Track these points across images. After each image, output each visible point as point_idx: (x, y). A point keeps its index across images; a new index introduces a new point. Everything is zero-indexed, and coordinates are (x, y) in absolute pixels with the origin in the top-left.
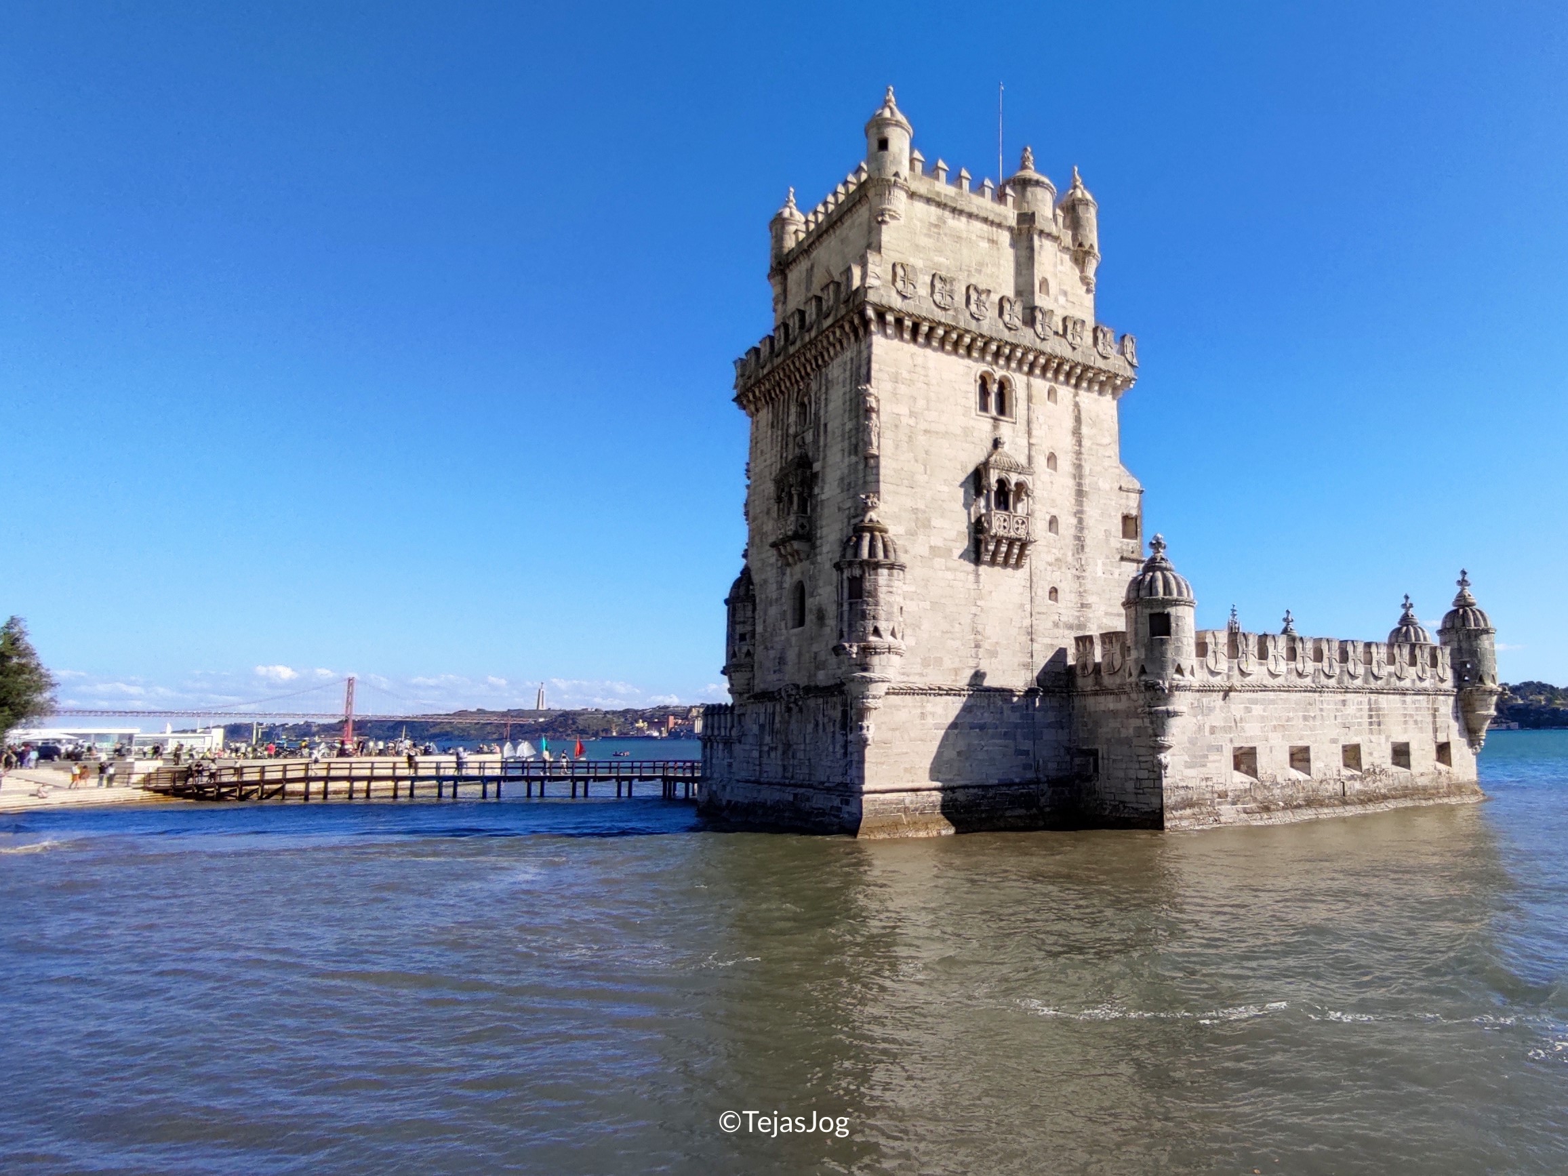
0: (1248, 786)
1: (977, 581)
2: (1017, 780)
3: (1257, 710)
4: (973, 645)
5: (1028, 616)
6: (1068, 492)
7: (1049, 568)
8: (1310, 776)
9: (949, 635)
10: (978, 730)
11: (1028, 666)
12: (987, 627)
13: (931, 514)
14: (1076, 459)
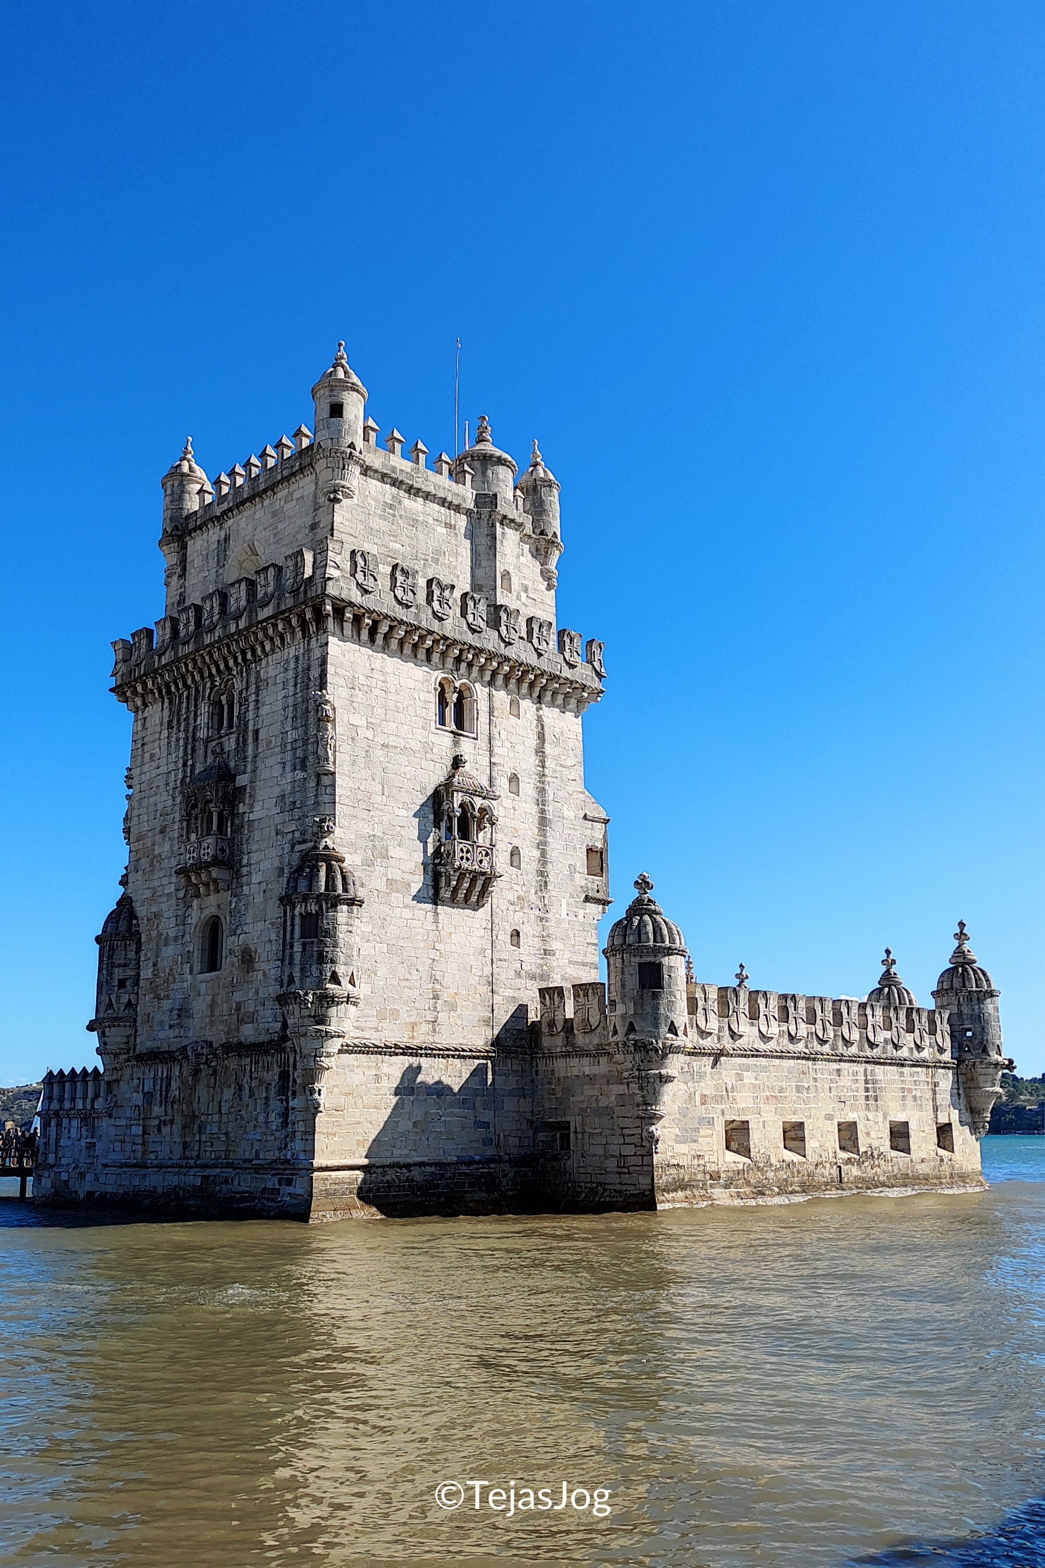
0: (741, 1167)
1: (436, 922)
2: (477, 1158)
3: (749, 1077)
4: (431, 996)
5: (489, 963)
6: (531, 820)
7: (511, 908)
8: (805, 1156)
9: (406, 983)
10: (435, 1097)
11: (488, 1022)
12: (446, 974)
13: (388, 842)
14: (539, 781)
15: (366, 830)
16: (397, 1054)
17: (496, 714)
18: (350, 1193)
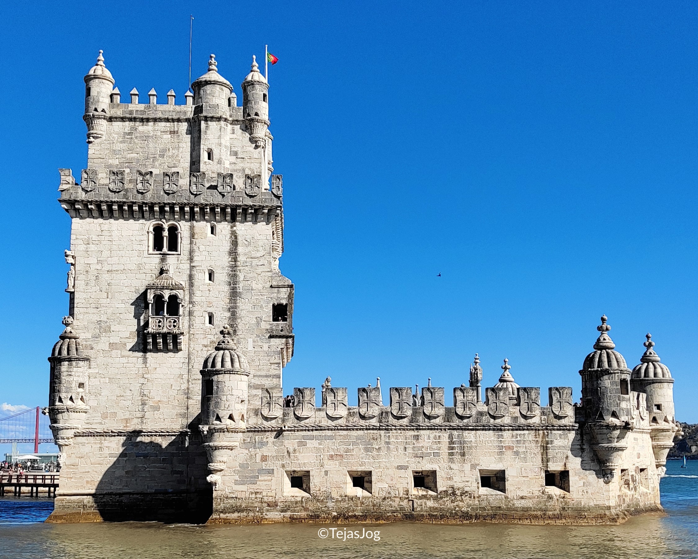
1: (145, 363)
2: (170, 490)
3: (312, 443)
4: (140, 404)
5: (186, 382)
6: (224, 295)
7: (204, 349)
8: (371, 493)
9: (122, 398)
10: (142, 458)
11: (184, 416)
12: (151, 391)
13: (111, 323)
14: (232, 271)
15: (96, 318)
16: (115, 436)
17: (196, 237)
18: (79, 507)
